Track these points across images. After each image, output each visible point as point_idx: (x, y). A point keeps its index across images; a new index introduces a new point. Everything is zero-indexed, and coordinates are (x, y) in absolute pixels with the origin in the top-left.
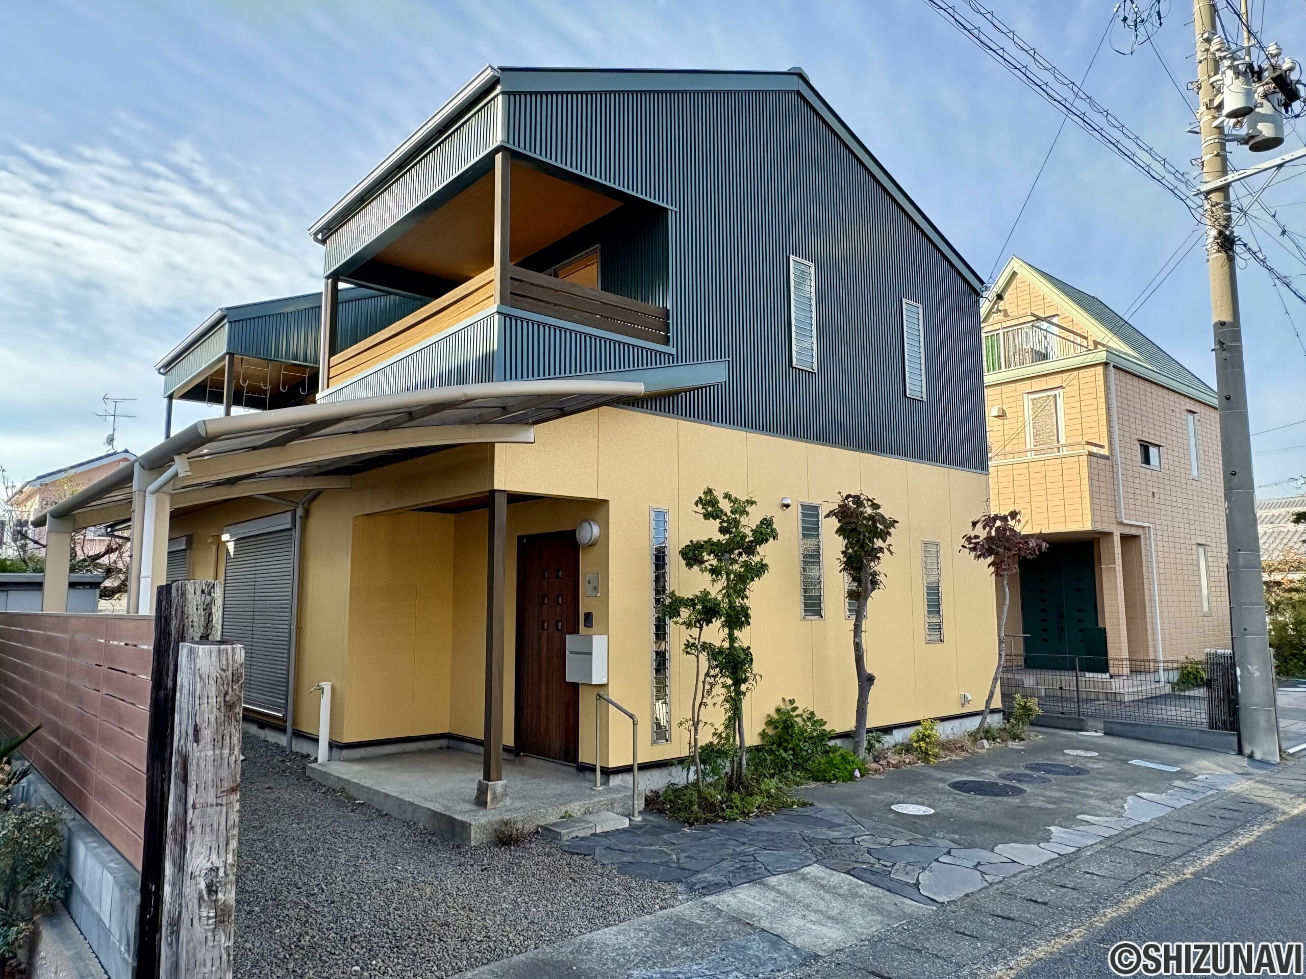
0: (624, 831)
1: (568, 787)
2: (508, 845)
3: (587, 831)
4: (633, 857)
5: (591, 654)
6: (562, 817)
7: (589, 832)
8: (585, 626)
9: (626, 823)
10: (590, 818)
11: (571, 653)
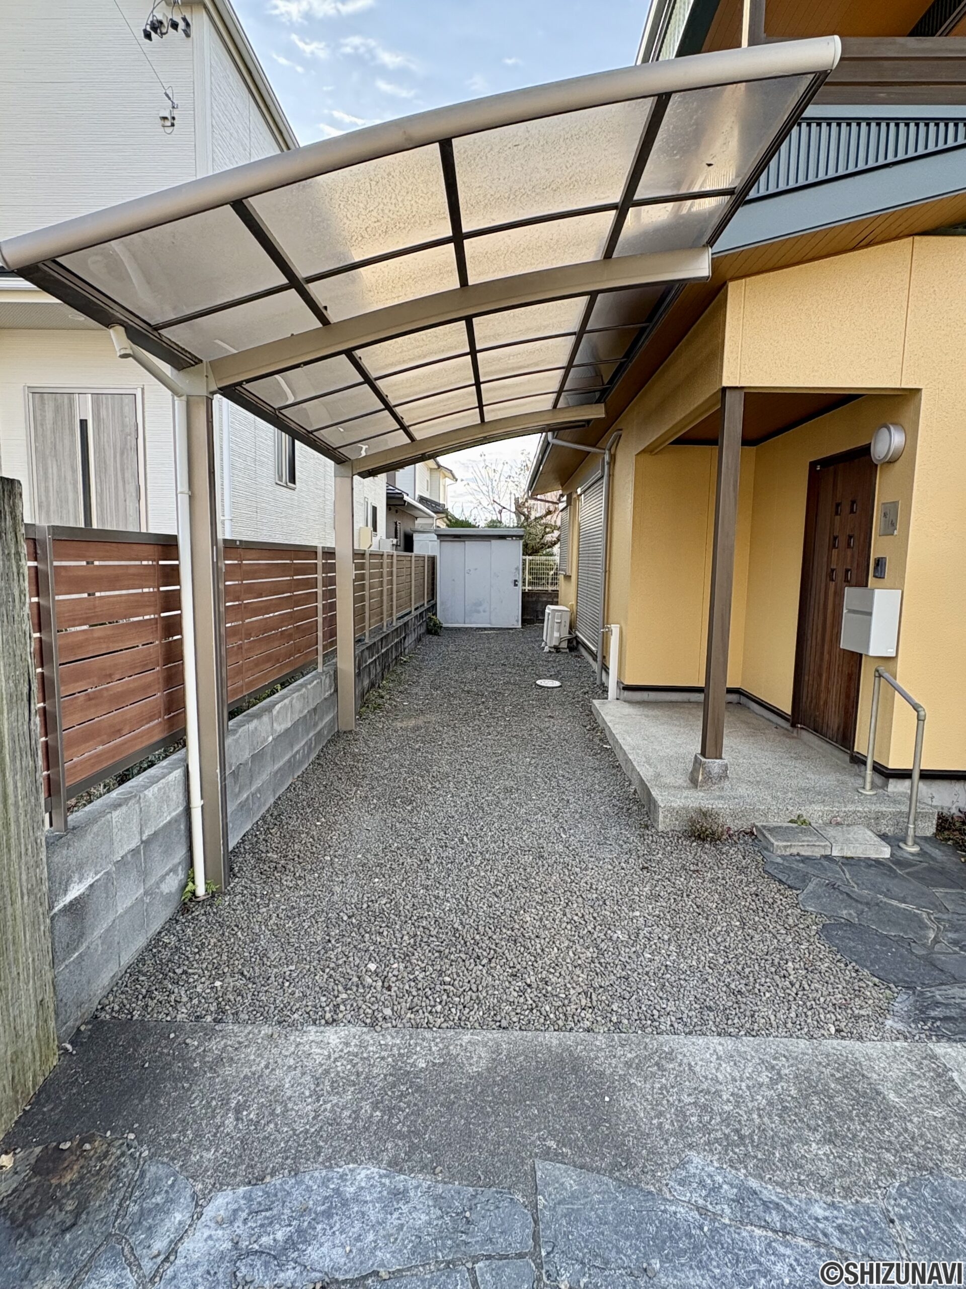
0: (878, 862)
1: (827, 780)
2: (704, 840)
3: (816, 849)
4: (860, 914)
5: (870, 614)
6: (791, 821)
7: (818, 853)
8: (875, 576)
9: (885, 852)
10: (831, 832)
11: (850, 611)
